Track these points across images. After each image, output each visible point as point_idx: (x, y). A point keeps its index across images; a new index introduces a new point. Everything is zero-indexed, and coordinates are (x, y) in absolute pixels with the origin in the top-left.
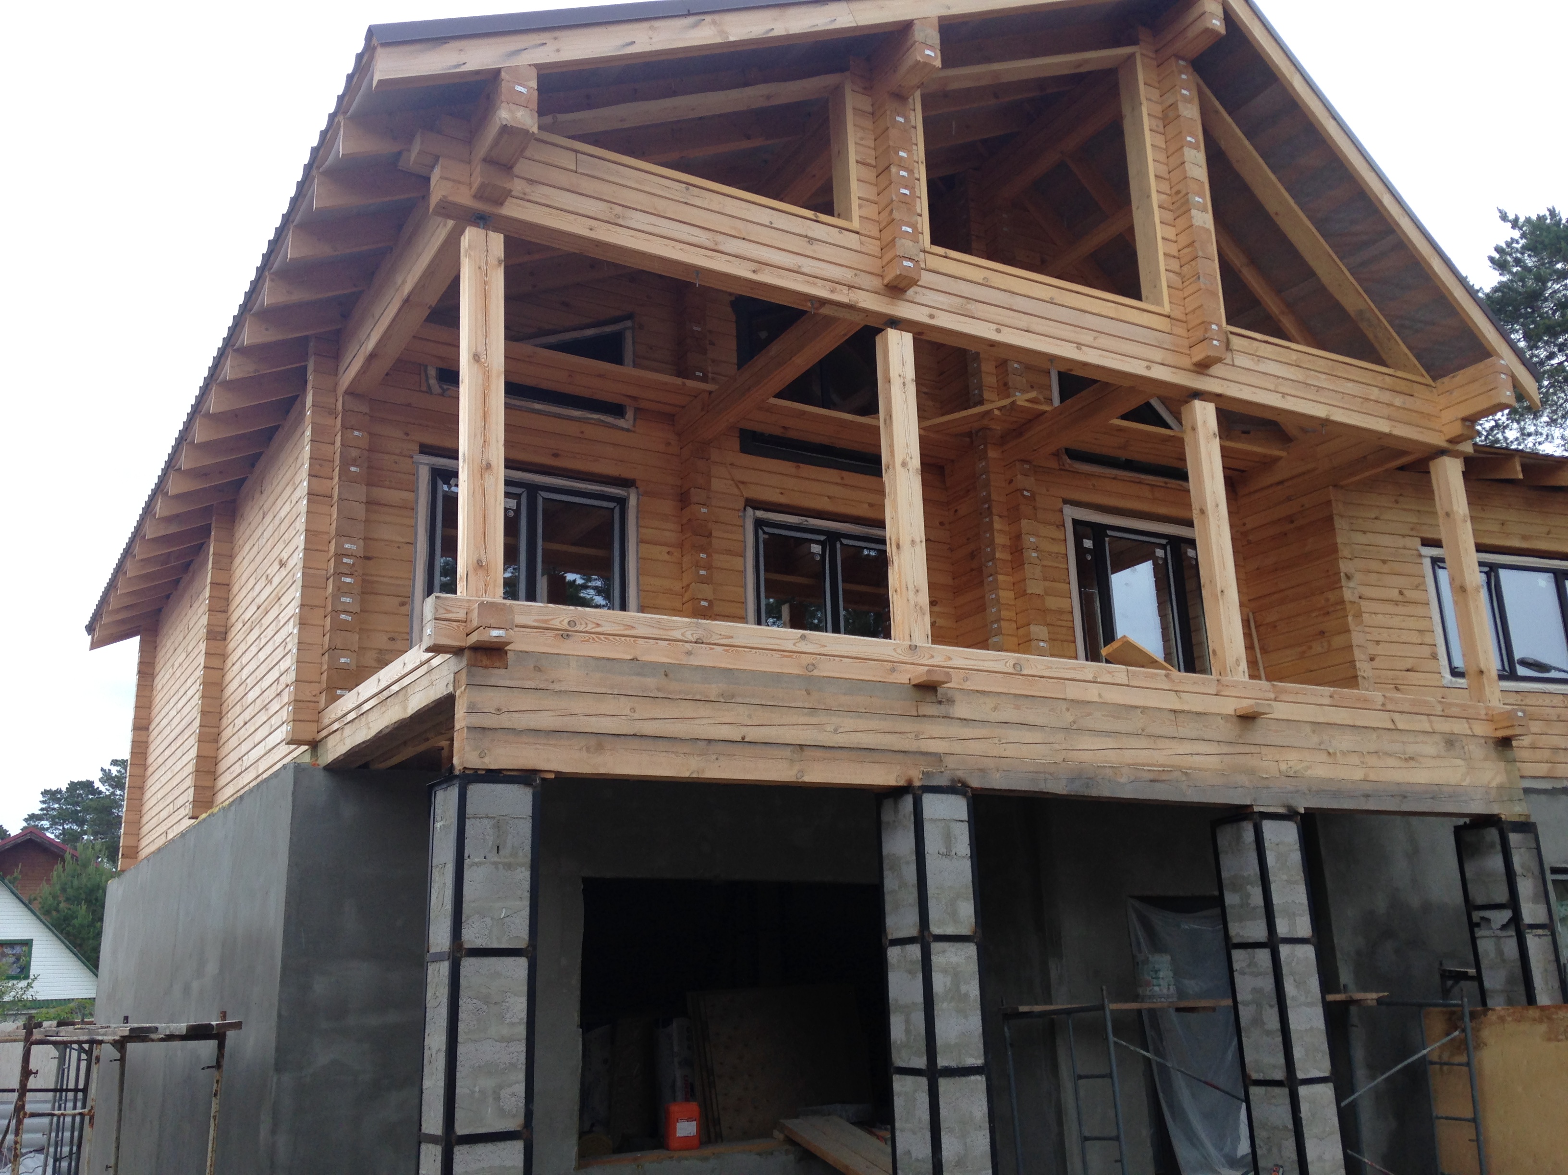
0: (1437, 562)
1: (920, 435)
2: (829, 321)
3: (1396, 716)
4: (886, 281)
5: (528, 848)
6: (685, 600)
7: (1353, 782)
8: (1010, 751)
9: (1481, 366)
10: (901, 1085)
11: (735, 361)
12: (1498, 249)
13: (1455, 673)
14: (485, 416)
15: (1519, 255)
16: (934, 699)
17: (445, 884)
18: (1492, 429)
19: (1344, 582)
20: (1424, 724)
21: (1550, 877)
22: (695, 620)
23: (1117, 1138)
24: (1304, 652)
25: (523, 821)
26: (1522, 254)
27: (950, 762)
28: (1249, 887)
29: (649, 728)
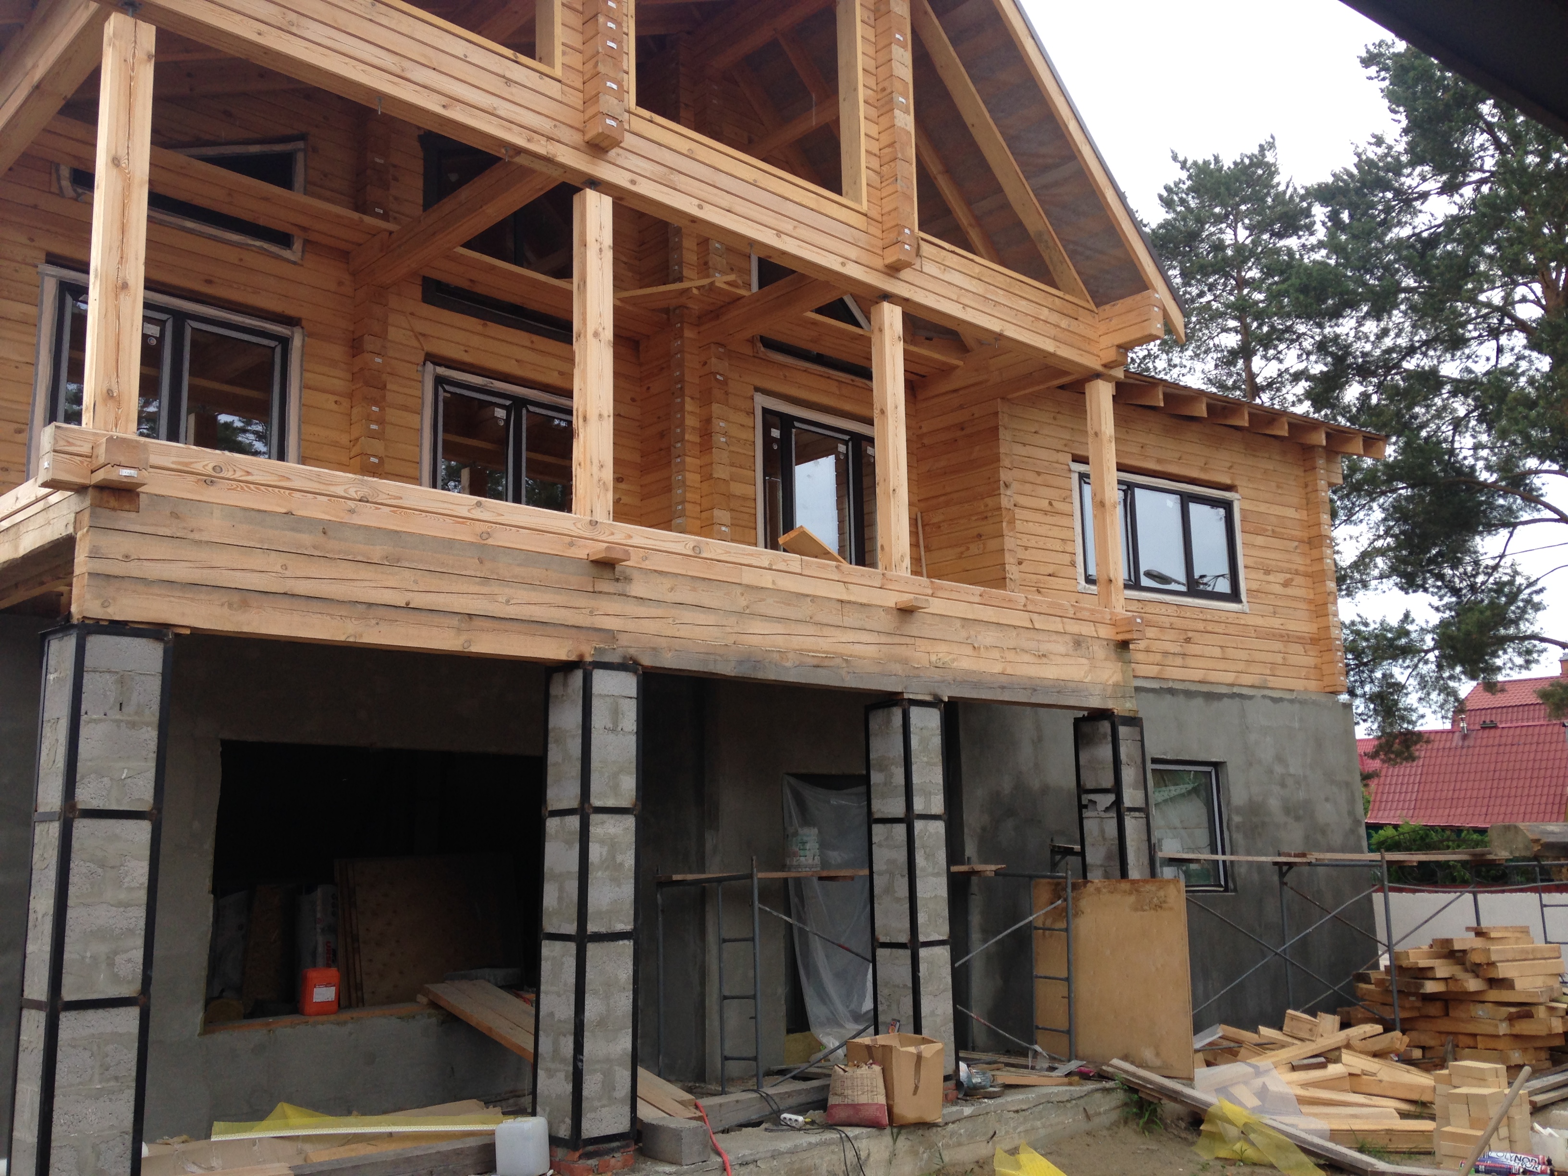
0: (1084, 477)
1: (614, 305)
2: (525, 172)
3: (1035, 617)
4: (587, 138)
5: (155, 707)
6: (352, 454)
7: (992, 675)
8: (684, 632)
9: (1138, 297)
10: (549, 951)
11: (421, 202)
12: (1168, 189)
13: (1089, 580)
14: (123, 230)
15: (1184, 196)
16: (611, 576)
17: (57, 740)
18: (1144, 358)
19: (1002, 491)
20: (1056, 625)
21: (1150, 766)
22: (360, 477)
23: (754, 997)
24: (962, 553)
25: (151, 678)
26: (1187, 195)
27: (624, 640)
28: (893, 767)
29: (303, 587)
